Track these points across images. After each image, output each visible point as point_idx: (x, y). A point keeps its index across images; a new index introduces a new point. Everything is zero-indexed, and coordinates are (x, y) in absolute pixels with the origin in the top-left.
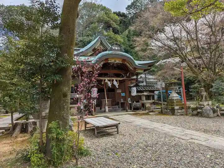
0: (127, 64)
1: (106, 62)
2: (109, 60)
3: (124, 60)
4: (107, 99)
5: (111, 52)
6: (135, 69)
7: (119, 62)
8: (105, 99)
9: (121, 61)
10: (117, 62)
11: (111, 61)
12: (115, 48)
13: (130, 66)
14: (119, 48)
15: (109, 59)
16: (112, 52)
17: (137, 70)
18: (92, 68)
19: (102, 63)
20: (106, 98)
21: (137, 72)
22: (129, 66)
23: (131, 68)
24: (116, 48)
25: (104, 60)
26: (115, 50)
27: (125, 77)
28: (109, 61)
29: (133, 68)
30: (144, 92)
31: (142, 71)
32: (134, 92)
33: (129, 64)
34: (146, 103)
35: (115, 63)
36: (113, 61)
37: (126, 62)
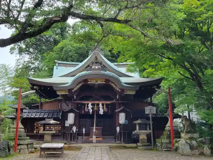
0: (112, 84)
1: (86, 83)
3: (107, 81)
4: (96, 126)
5: (89, 72)
6: (123, 90)
7: (101, 83)
8: (94, 127)
9: (105, 81)
10: (99, 82)
12: (95, 67)
14: (99, 67)
15: (88, 80)
17: (126, 91)
18: (68, 91)
19: (81, 85)
22: (115, 87)
23: (118, 89)
24: (97, 67)
25: (82, 81)
26: (95, 69)
27: (114, 100)
28: (89, 83)
30: (139, 119)
31: (133, 93)
32: (122, 118)
33: (114, 84)
34: (139, 134)
35: (96, 83)
36: (93, 82)
37: (111, 82)
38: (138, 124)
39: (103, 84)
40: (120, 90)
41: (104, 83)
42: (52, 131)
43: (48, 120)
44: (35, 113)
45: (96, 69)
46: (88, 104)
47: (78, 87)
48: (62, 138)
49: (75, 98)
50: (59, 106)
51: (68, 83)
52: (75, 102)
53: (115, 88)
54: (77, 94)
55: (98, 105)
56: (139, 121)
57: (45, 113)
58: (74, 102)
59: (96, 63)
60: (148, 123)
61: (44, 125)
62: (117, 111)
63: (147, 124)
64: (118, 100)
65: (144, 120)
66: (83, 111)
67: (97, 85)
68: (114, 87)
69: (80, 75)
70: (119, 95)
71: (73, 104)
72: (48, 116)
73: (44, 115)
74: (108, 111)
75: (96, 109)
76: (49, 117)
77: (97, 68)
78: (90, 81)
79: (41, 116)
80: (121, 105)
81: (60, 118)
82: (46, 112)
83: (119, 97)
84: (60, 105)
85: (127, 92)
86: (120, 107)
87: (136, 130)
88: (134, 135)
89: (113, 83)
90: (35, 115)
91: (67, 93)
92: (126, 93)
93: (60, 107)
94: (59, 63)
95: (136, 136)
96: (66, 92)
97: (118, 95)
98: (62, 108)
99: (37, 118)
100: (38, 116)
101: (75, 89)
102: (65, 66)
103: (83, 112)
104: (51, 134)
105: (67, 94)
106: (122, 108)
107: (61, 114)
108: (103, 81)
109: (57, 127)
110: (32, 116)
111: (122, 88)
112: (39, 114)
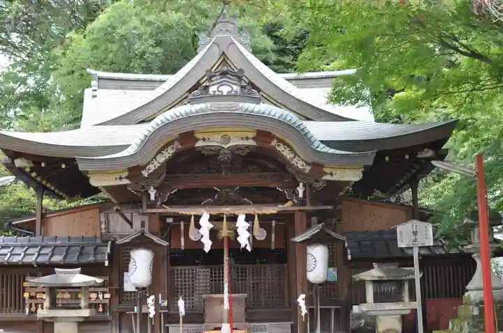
0: (281, 148)
1: (188, 145)
2: (197, 140)
3: (263, 135)
4: (231, 292)
6: (317, 167)
7: (241, 143)
8: (223, 293)
9: (254, 139)
10: (234, 142)
11: (209, 141)
12: (220, 89)
13: (296, 154)
14: (235, 87)
15: (196, 135)
18: (126, 174)
19: (168, 154)
20: (226, 290)
21: (328, 181)
22: (287, 154)
23: (300, 165)
24: (225, 90)
25: (176, 139)
26: (220, 97)
27: (289, 203)
28: (199, 144)
29: (307, 163)
30: (375, 265)
31: (354, 176)
32: (317, 263)
33: (289, 146)
34: (376, 316)
35: (226, 147)
36: (215, 141)
37: (275, 141)
38: (374, 282)
39: (248, 147)
40: (309, 168)
41: (251, 143)
42: (80, 308)
43: (65, 273)
44: (23, 247)
45: (222, 96)
46: (198, 218)
47: (161, 159)
48: (114, 328)
49: (153, 198)
50: (101, 223)
51: (126, 147)
52: (154, 211)
53: (292, 159)
54: (158, 182)
55: (233, 218)
56: (375, 273)
57: (56, 247)
58: (149, 211)
59: (224, 74)
60: (408, 278)
61: (53, 291)
62: (298, 239)
63: (404, 280)
64: (302, 202)
65: (393, 267)
66: (182, 239)
67: (227, 152)
68: (288, 157)
69: (170, 118)
70: (304, 186)
71: (146, 219)
72: (64, 258)
73: (52, 255)
74: (268, 237)
75: (224, 232)
76: (68, 261)
77: (225, 93)
78: (204, 139)
79: (41, 259)
80: (314, 219)
81: (107, 263)
82: (58, 243)
83: (304, 193)
84: (103, 219)
85: (332, 174)
86: (309, 226)
87: (364, 301)
88: (359, 316)
89: (285, 143)
90: (23, 254)
91: (126, 182)
92: (327, 177)
93: (103, 226)
94: (100, 79)
95: (363, 321)
96: (121, 178)
97: (301, 184)
98: (111, 230)
99: (29, 266)
100: (34, 258)
101: (152, 168)
102: (122, 88)
103: (183, 244)
104: (78, 320)
105: (125, 186)
106: (314, 230)
107: (109, 251)
108: (247, 138)
109: (97, 293)
110: (16, 259)
111: (317, 160)
112: (38, 249)
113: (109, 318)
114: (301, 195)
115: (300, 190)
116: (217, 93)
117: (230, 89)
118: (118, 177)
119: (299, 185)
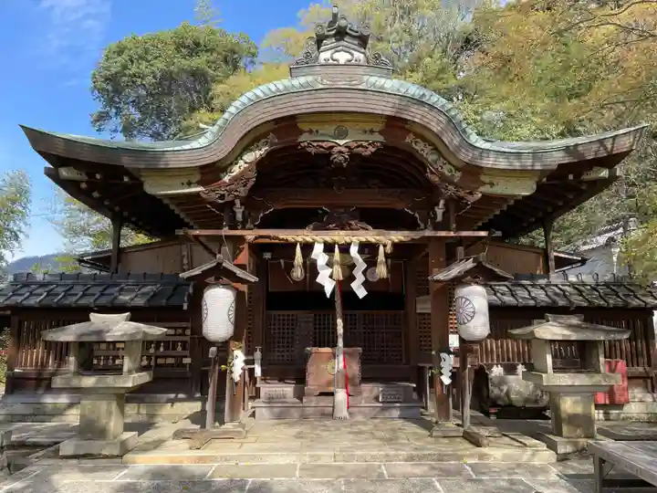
0: (419, 147)
1: (289, 140)
2: (301, 132)
3: (395, 124)
5: (302, 80)
7: (363, 138)
9: (381, 133)
11: (318, 134)
12: (336, 56)
13: (440, 155)
14: (357, 54)
15: (301, 126)
16: (310, 79)
17: (486, 179)
18: (198, 177)
21: (485, 196)
22: (432, 157)
23: (446, 170)
24: (342, 57)
25: (271, 131)
26: (334, 67)
28: (304, 138)
29: (457, 169)
31: (525, 189)
33: (431, 144)
35: (341, 143)
36: (326, 134)
37: (412, 136)
38: (553, 343)
40: (458, 174)
41: (378, 138)
45: (337, 65)
47: (251, 157)
49: (239, 217)
50: (182, 258)
53: (434, 162)
56: (555, 329)
59: (341, 34)
65: (574, 320)
67: (343, 149)
68: (429, 159)
70: (447, 204)
72: (133, 299)
73: (117, 296)
76: (135, 302)
77: (342, 62)
78: (311, 132)
79: (101, 301)
80: (460, 250)
81: (185, 307)
83: (444, 214)
84: (185, 253)
85: (492, 184)
86: (450, 259)
89: (425, 140)
91: (197, 189)
92: (486, 189)
93: (185, 261)
96: (190, 184)
97: (442, 202)
101: (236, 170)
107: (191, 290)
108: (372, 132)
112: (101, 289)
113: (189, 375)
114: (439, 218)
115: (439, 211)
116: (331, 61)
117: (349, 57)
118: (185, 181)
119: (438, 204)
